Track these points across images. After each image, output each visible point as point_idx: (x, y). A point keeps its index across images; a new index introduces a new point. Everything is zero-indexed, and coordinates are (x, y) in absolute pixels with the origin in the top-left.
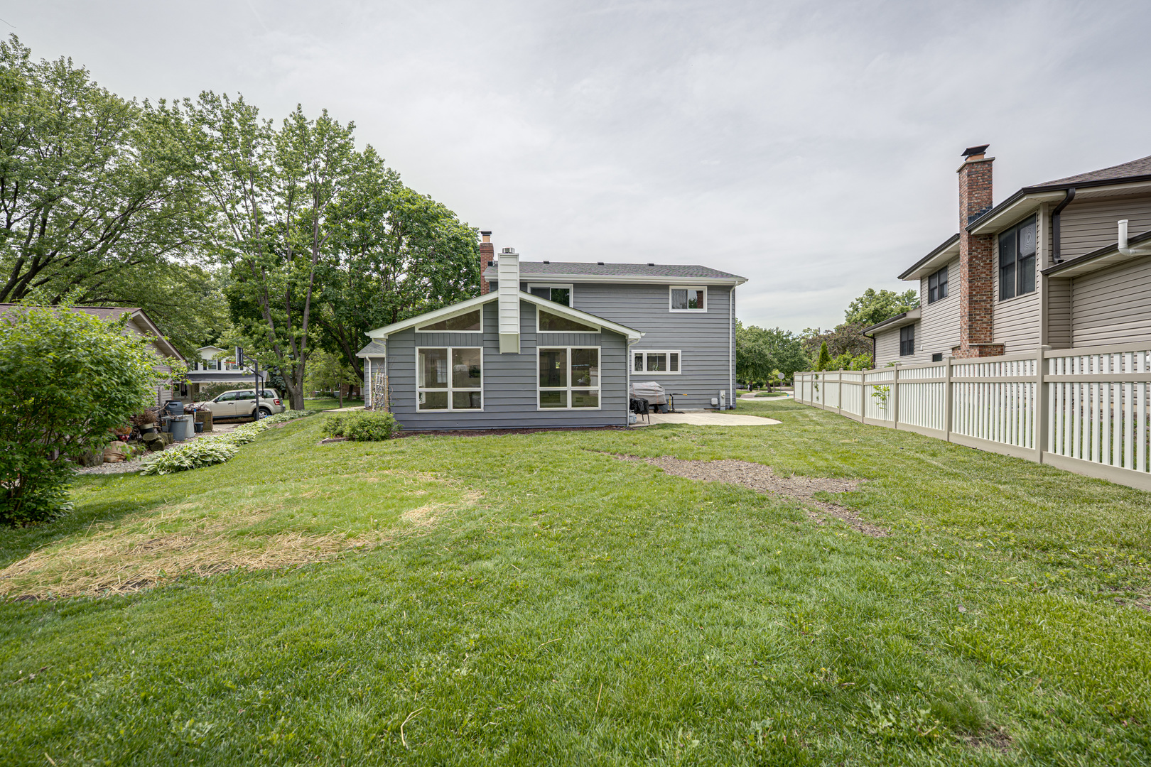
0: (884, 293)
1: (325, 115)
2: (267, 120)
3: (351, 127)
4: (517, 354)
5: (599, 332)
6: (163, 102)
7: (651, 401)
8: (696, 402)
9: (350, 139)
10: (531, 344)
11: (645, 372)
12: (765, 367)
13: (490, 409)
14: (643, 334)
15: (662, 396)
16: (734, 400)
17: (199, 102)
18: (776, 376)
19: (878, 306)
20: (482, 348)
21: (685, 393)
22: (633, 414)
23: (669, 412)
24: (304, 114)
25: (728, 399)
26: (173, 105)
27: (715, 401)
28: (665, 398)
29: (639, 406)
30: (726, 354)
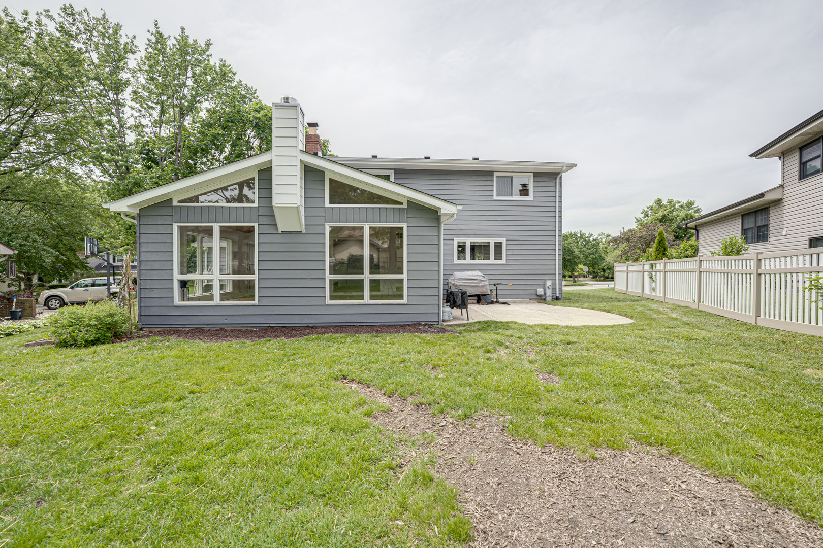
0: (670, 202)
1: (183, 32)
2: (131, 36)
3: (208, 44)
4: (300, 233)
5: (405, 206)
6: (26, 13)
7: (470, 291)
8: (521, 292)
9: (208, 56)
10: (319, 221)
11: (468, 260)
12: (573, 262)
13: (265, 302)
14: (460, 208)
15: (486, 286)
16: (561, 290)
17: (60, 14)
18: (582, 270)
19: (666, 212)
20: (256, 226)
21: (510, 283)
22: (448, 309)
23: (493, 302)
24: (160, 30)
25: (554, 289)
26: (36, 17)
27: (540, 291)
28: (489, 289)
29: (456, 299)
30: (553, 243)
